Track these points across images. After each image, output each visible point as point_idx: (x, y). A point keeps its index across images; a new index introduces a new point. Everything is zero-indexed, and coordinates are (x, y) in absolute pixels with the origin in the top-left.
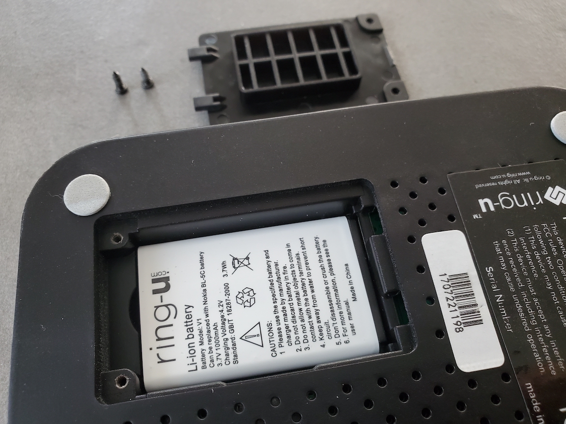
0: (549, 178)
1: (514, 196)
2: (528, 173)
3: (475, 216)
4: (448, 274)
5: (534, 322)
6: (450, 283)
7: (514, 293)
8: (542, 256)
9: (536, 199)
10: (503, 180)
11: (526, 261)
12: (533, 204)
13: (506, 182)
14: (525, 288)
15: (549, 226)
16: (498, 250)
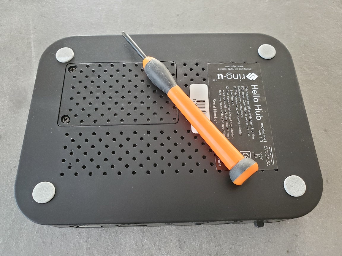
0: (251, 70)
1: (233, 75)
2: (243, 67)
3: (214, 80)
4: (197, 100)
5: (226, 120)
6: (196, 103)
7: (222, 109)
8: (238, 99)
9: (242, 77)
10: (231, 68)
11: (230, 99)
12: (240, 78)
14: (227, 109)
15: (245, 88)
16: (220, 94)
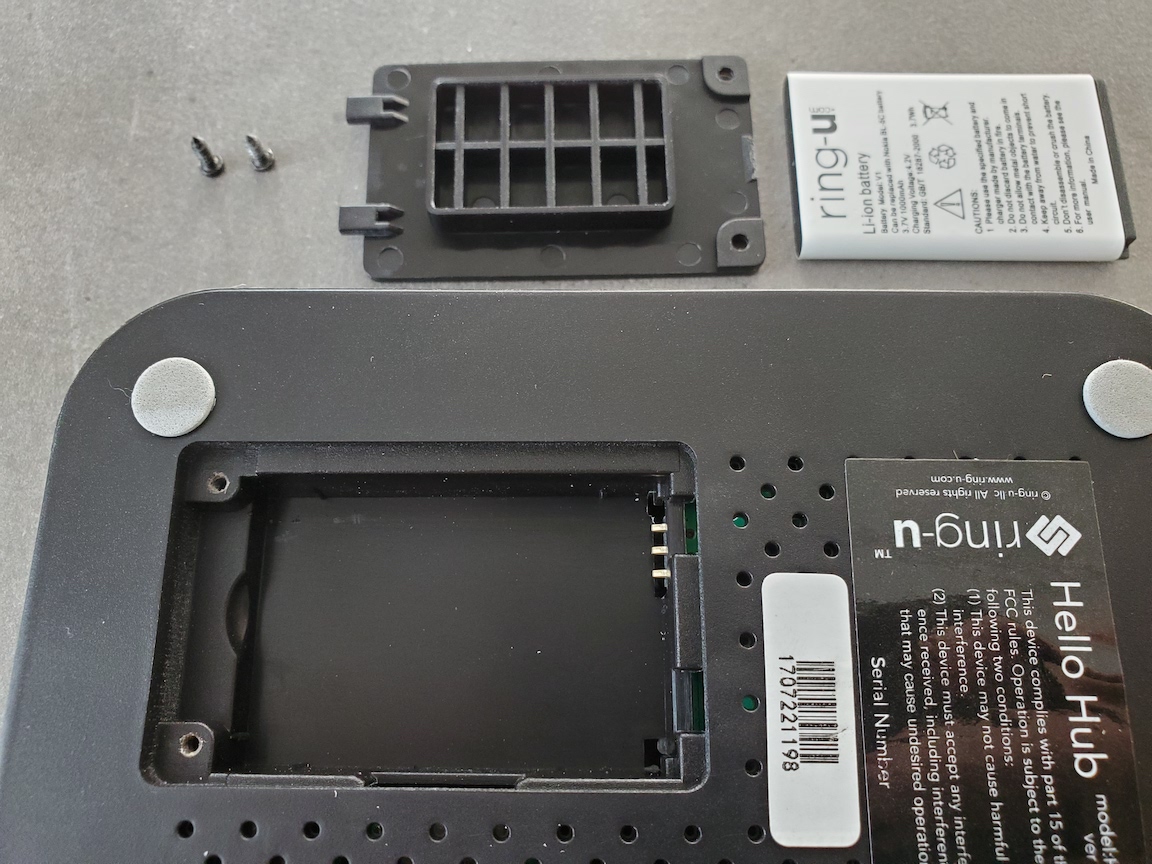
0: (1047, 498)
2: (1009, 480)
3: (879, 553)
4: (797, 659)
5: (934, 776)
6: (795, 676)
7: (913, 716)
8: (987, 654)
10: (954, 486)
11: (953, 657)
12: (1000, 545)
13: (959, 493)
14: (937, 711)
15: (1019, 596)
16: (905, 628)
